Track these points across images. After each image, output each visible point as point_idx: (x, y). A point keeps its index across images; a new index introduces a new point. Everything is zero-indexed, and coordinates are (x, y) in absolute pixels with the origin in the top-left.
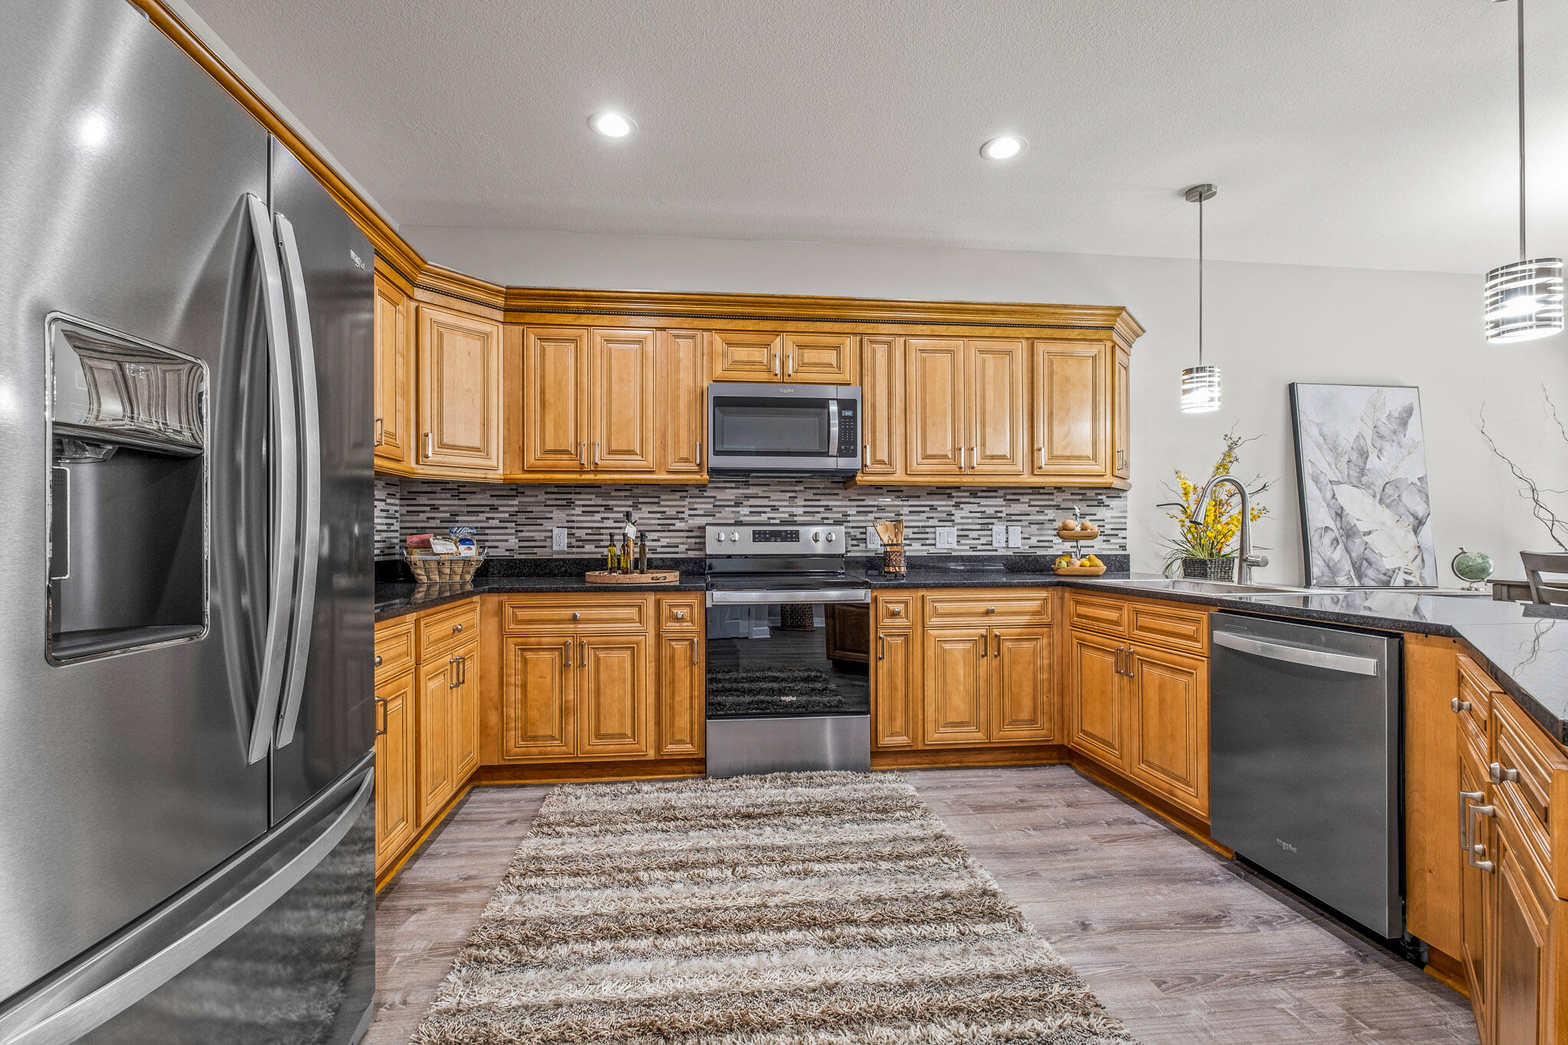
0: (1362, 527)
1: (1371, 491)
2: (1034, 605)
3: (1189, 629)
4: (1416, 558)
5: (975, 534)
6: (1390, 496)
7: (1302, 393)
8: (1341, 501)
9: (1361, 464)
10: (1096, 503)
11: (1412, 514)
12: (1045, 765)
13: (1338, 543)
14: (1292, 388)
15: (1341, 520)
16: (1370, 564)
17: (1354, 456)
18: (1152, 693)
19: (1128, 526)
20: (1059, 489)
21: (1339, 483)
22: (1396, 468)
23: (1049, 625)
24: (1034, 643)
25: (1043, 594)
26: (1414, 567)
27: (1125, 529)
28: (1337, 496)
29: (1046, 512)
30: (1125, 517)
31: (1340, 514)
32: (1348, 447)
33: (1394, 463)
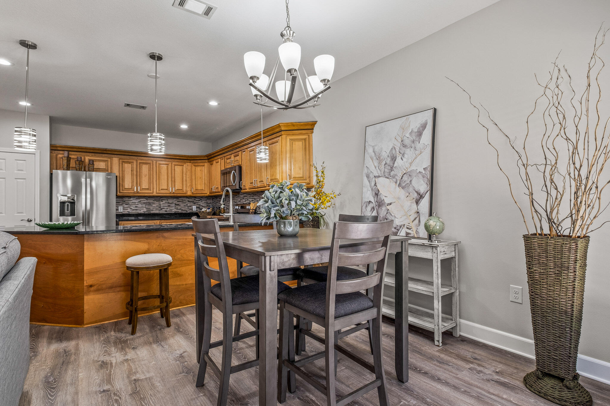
0: (387, 201)
1: (395, 180)
4: (415, 219)
6: (405, 182)
7: (368, 130)
8: (379, 187)
9: (392, 164)
11: (416, 192)
13: (374, 210)
14: (365, 128)
15: (377, 197)
17: (389, 161)
21: (379, 177)
22: (411, 164)
26: (413, 225)
28: (377, 184)
31: (377, 194)
32: (386, 156)
33: (410, 161)
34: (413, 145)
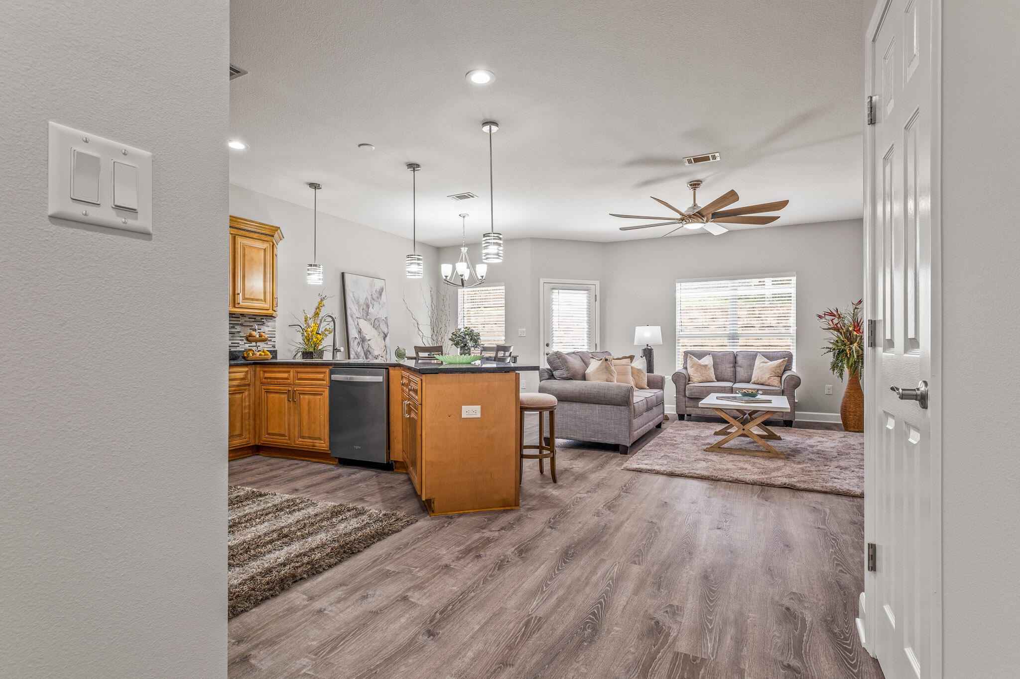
0: (368, 338)
1: (370, 322)
2: (241, 375)
3: (321, 376)
4: (384, 350)
6: (376, 324)
7: (347, 276)
8: (361, 326)
9: (367, 311)
10: (261, 323)
11: (383, 332)
12: (246, 457)
13: (359, 344)
14: (343, 274)
15: (360, 334)
16: (370, 353)
17: (365, 307)
18: (305, 407)
19: (276, 336)
20: (243, 315)
21: (360, 318)
22: (378, 313)
23: (249, 385)
24: (241, 394)
25: (246, 369)
26: (384, 354)
27: (275, 337)
28: (359, 324)
29: (236, 327)
30: (275, 331)
31: (360, 332)
32: (363, 303)
34: (378, 300)
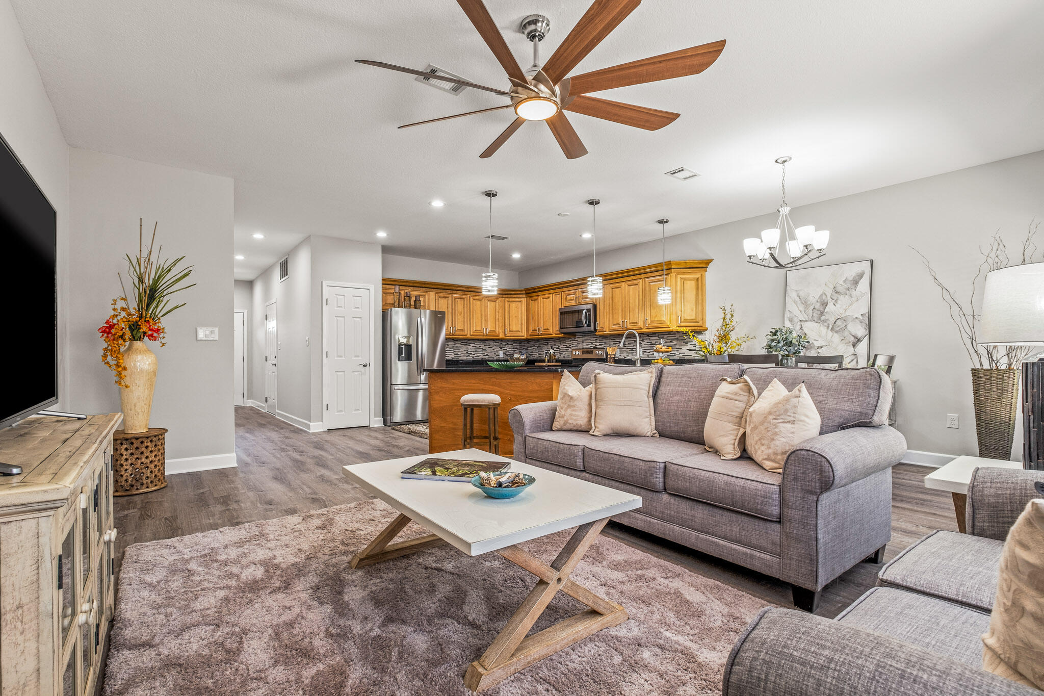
0: (817, 344)
4: (852, 361)
5: (648, 351)
6: (838, 326)
7: (789, 275)
8: (806, 330)
9: (822, 309)
11: (853, 336)
17: (818, 306)
21: (806, 321)
22: (845, 309)
28: (803, 328)
32: (814, 301)
33: (845, 307)
34: (848, 292)
